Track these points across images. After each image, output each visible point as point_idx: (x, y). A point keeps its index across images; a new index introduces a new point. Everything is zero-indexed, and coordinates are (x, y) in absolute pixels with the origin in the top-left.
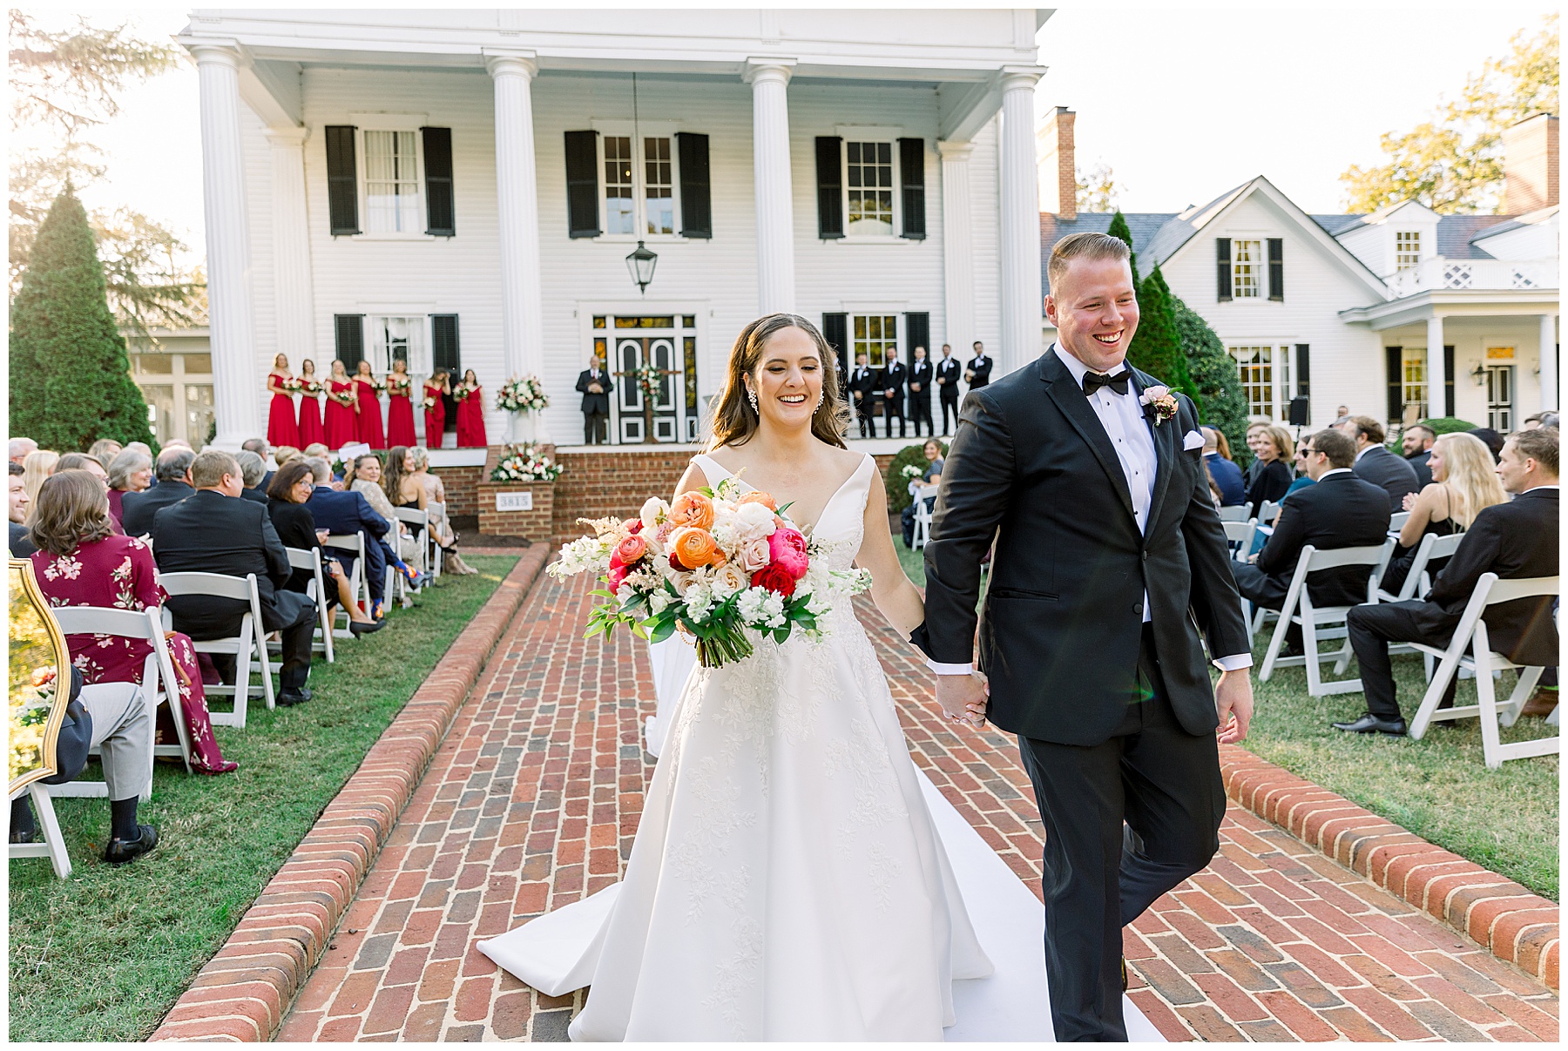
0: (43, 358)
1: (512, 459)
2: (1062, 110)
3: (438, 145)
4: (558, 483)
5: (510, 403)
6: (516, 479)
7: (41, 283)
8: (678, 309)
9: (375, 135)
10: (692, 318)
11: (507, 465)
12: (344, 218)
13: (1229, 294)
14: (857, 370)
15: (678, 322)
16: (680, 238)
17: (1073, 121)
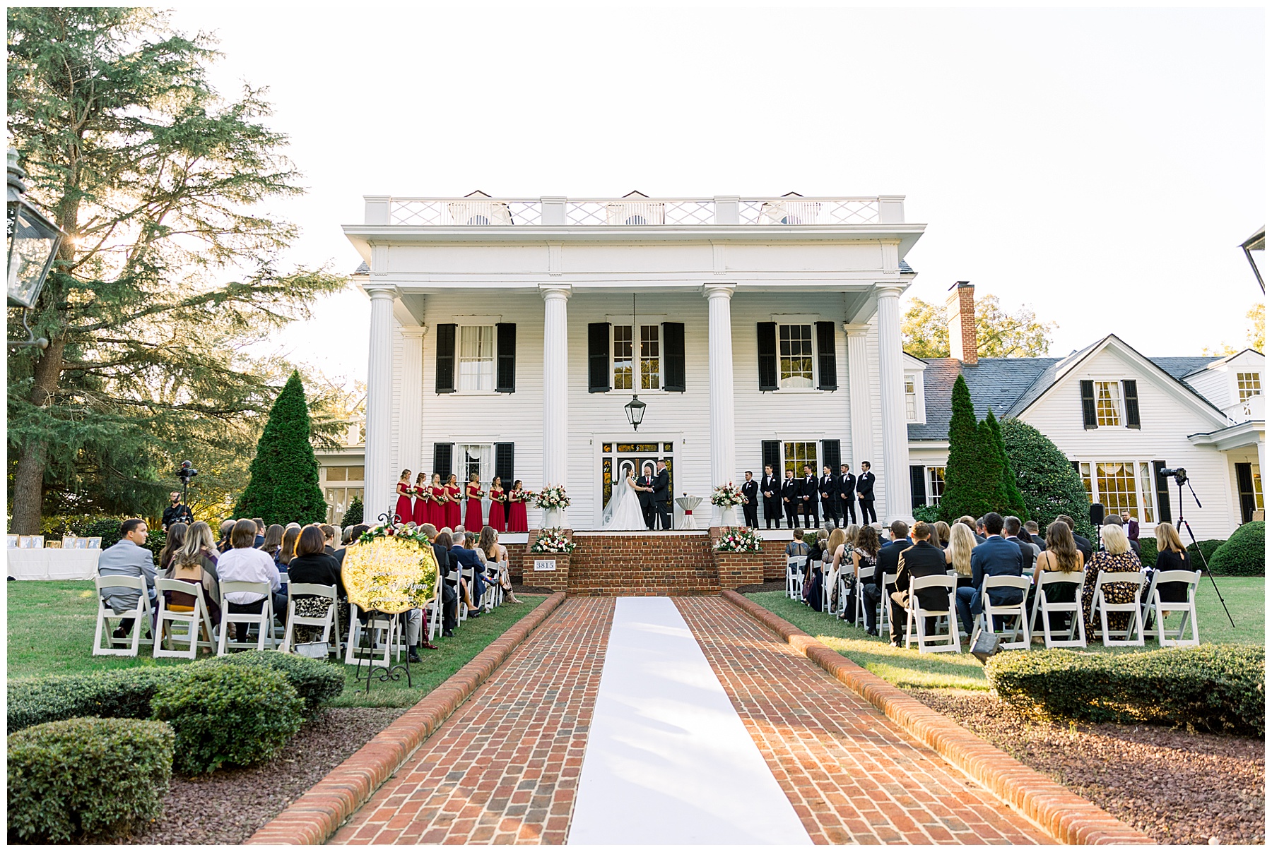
0: (273, 475)
1: (545, 539)
2: (963, 284)
3: (507, 335)
4: (574, 556)
5: (545, 503)
6: (547, 551)
7: (276, 430)
8: (661, 439)
9: (467, 329)
10: (671, 444)
11: (542, 542)
12: (445, 381)
13: (1094, 423)
14: (787, 481)
15: (661, 447)
16: (663, 391)
17: (972, 292)
